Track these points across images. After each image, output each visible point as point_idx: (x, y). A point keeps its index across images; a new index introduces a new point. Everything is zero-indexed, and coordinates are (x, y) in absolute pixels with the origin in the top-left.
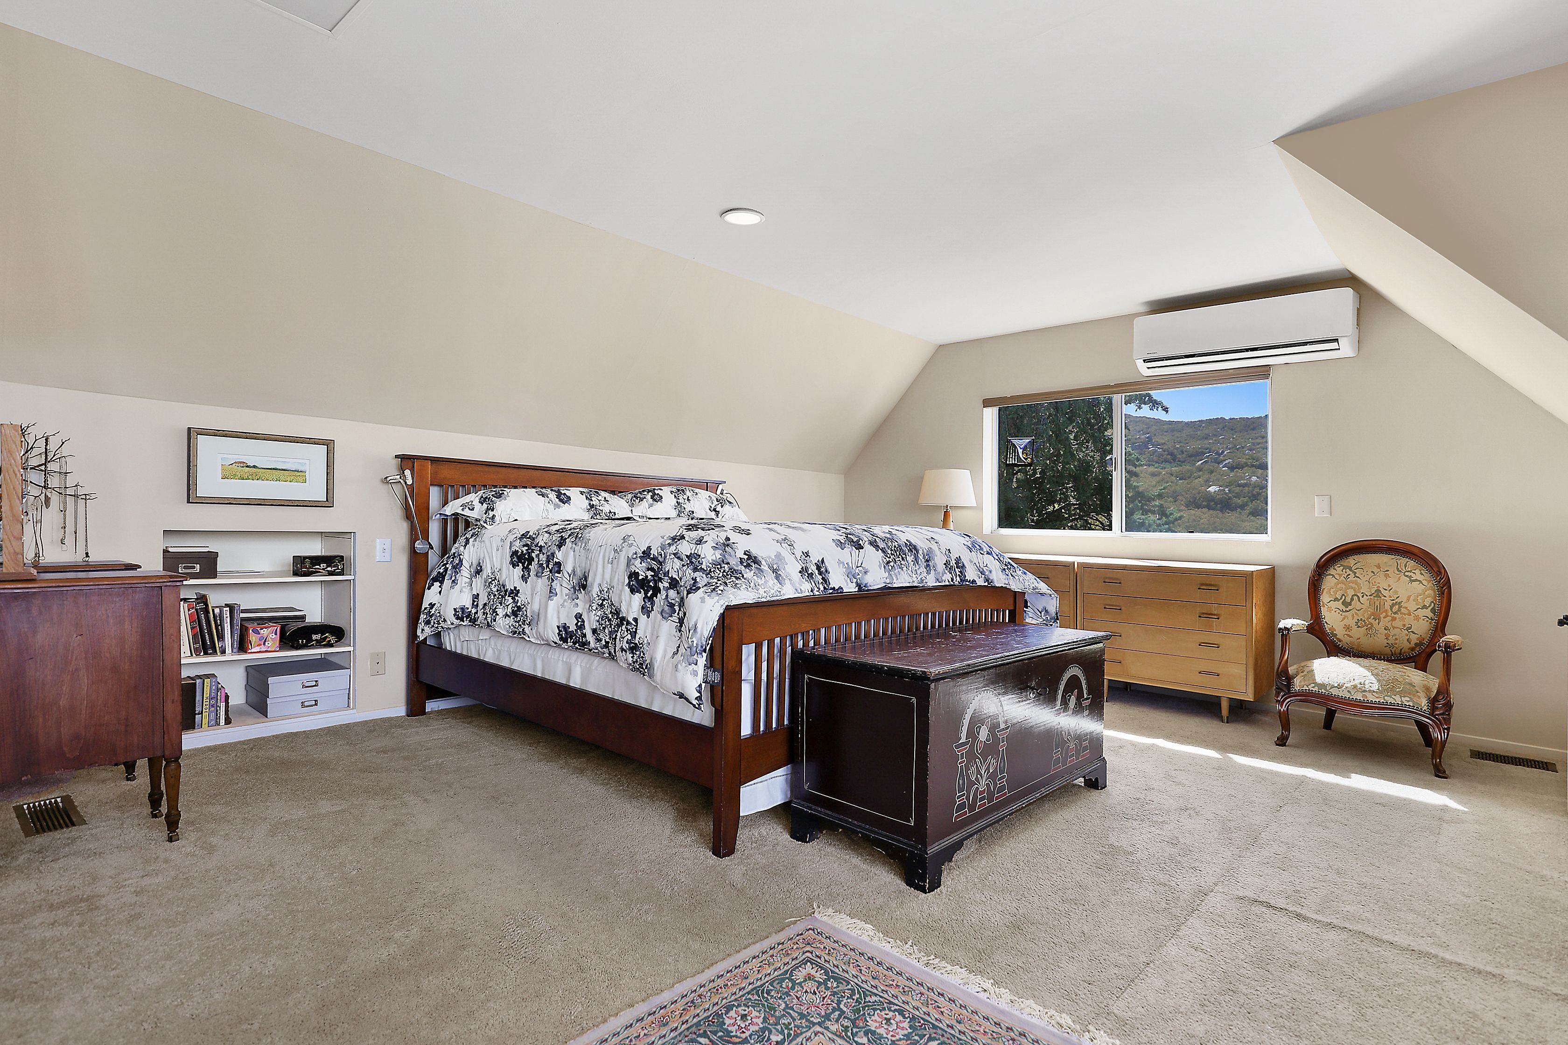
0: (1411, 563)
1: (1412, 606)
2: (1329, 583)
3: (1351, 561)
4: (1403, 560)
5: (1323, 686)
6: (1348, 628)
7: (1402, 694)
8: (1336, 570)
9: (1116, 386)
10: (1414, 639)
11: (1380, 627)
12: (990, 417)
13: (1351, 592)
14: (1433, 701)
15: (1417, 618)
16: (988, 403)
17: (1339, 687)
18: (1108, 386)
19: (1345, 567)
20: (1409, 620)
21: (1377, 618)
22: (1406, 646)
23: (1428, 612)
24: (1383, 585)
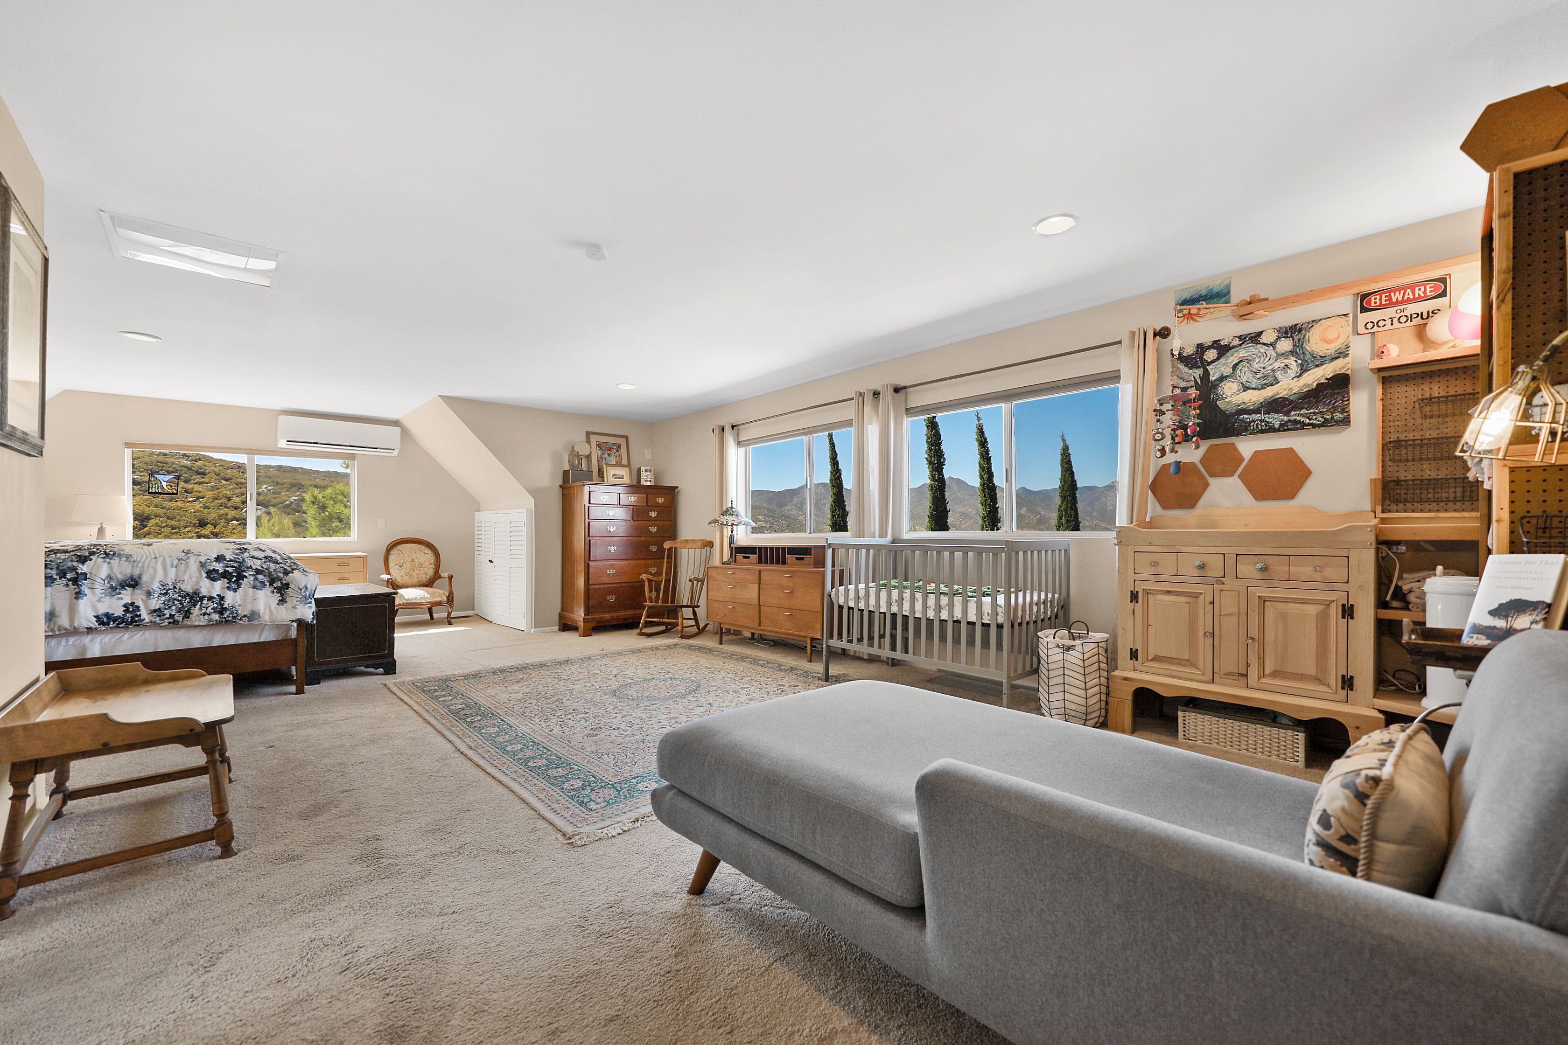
0: (423, 547)
1: (426, 564)
2: (392, 558)
3: (400, 547)
4: (420, 546)
5: (409, 600)
6: (402, 576)
7: (438, 597)
8: (394, 552)
9: (256, 450)
10: (428, 577)
11: (414, 574)
12: (128, 453)
13: (402, 561)
14: (448, 597)
15: (429, 569)
16: (128, 445)
17: (416, 599)
18: (252, 449)
19: (398, 550)
20: (426, 570)
21: (413, 571)
22: (425, 580)
23: (433, 566)
24: (414, 557)
